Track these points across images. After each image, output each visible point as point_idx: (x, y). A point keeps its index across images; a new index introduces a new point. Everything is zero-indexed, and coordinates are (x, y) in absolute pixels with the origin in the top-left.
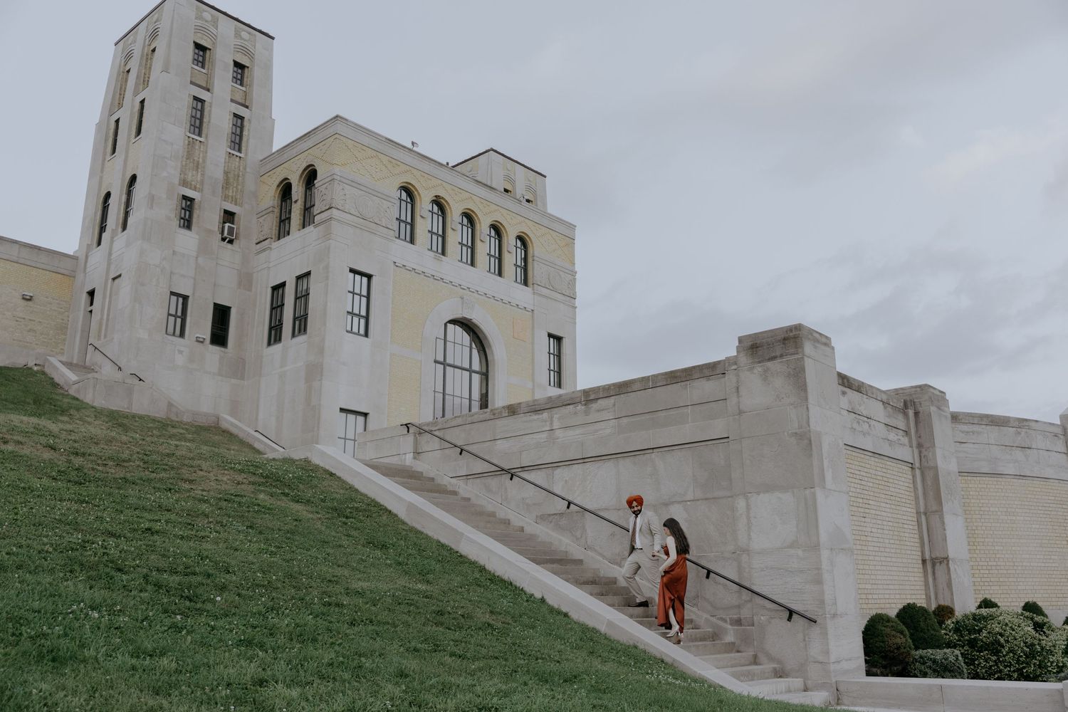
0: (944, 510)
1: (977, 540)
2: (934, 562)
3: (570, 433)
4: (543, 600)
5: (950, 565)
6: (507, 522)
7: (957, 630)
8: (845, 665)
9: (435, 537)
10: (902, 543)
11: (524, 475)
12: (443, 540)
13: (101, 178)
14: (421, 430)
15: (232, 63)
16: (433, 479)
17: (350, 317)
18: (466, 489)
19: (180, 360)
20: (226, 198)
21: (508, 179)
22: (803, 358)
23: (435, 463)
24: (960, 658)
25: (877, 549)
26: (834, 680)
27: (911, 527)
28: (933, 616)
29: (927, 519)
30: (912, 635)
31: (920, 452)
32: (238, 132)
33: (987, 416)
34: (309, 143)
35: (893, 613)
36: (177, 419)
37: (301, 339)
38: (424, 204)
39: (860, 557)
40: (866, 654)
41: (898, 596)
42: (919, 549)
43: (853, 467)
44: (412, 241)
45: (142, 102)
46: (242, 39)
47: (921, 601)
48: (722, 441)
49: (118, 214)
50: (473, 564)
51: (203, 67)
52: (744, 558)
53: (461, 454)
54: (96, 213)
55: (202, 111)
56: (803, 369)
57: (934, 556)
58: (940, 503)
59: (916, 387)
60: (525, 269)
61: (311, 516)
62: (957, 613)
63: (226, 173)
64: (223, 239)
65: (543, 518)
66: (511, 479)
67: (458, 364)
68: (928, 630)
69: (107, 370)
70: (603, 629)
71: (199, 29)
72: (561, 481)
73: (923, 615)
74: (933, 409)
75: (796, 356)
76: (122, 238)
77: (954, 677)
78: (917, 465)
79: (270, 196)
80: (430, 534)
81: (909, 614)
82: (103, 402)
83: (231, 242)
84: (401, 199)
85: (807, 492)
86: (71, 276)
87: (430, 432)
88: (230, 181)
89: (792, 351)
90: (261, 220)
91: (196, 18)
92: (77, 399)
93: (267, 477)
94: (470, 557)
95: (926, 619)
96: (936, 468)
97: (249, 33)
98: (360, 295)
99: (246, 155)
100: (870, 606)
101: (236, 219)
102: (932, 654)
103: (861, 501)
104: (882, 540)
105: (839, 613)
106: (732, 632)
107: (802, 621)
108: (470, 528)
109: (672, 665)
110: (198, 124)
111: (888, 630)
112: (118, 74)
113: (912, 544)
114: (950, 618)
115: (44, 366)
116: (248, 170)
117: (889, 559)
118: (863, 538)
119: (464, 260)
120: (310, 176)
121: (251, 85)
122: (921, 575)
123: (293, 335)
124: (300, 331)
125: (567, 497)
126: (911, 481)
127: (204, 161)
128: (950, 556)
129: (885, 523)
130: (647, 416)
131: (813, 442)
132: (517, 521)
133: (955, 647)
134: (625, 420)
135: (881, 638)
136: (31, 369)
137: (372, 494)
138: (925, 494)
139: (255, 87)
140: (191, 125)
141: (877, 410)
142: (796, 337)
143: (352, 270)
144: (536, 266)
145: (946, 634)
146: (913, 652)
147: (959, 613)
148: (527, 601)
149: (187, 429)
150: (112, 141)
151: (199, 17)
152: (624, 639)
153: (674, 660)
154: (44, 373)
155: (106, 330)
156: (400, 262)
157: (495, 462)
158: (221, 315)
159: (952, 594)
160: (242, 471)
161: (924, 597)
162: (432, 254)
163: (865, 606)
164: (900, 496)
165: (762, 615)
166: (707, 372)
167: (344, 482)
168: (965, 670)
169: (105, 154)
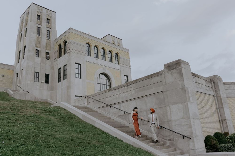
0: (224, 107)
1: (233, 114)
2: (222, 121)
3: (124, 94)
4: (116, 137)
5: (227, 121)
6: (110, 118)
7: (230, 138)
8: (200, 150)
9: (89, 123)
10: (213, 116)
11: (113, 106)
12: (91, 124)
13: (18, 48)
14: (89, 97)
15: (46, 19)
16: (92, 109)
17: (76, 74)
18: (99, 111)
19: (38, 87)
20: (47, 49)
21: (113, 41)
22: (181, 68)
23: (93, 105)
24: (232, 146)
25: (207, 118)
26: (197, 154)
27: (215, 112)
28: (223, 135)
29: (219, 110)
30: (218, 141)
31: (216, 93)
32: (49, 34)
33: (233, 83)
34: (65, 35)
35: (212, 135)
36: (37, 101)
37: (65, 80)
38: (93, 47)
39: (202, 121)
40: (206, 146)
41: (213, 130)
42: (218, 118)
43: (198, 97)
44: (90, 56)
45: (26, 29)
46: (48, 13)
47: (220, 131)
48: (162, 92)
49: (22, 55)
50: (98, 129)
51: (40, 20)
52: (170, 122)
53: (98, 102)
54: (18, 55)
55: (40, 30)
56: (182, 71)
57: (222, 119)
58: (222, 105)
59: (213, 76)
60: (118, 60)
61: (54, 119)
62: (230, 134)
63: (46, 44)
64: (47, 59)
65: (119, 116)
66: (110, 107)
67: (103, 83)
68: (222, 139)
69: (21, 91)
70: (132, 144)
71: (38, 12)
72: (123, 107)
73: (221, 135)
74: (218, 81)
75: (179, 68)
76: (23, 60)
77: (231, 151)
78: (215, 96)
79: (57, 48)
80: (88, 122)
81: (217, 135)
82: (19, 98)
83: (48, 59)
84: (87, 46)
85: (185, 103)
86: (13, 70)
87: (91, 97)
88: (47, 45)
89: (178, 66)
90: (55, 54)
91: (37, 9)
92: (13, 98)
93: (46, 110)
94: (98, 127)
95: (221, 136)
96: (220, 96)
97: (50, 12)
98: (79, 69)
99: (51, 39)
100: (206, 133)
101: (49, 54)
102: (224, 145)
103: (201, 106)
104: (208, 116)
105: (197, 135)
106: (168, 143)
107: (187, 138)
108: (98, 120)
109: (151, 153)
110: (39, 33)
111: (211, 140)
112: (21, 24)
113: (216, 116)
114: (228, 135)
115: (6, 91)
116: (51, 43)
117: (210, 121)
118: (202, 115)
119: (103, 59)
120: (65, 42)
121: (51, 23)
122: (219, 124)
123: (64, 80)
124: (65, 78)
125: (124, 111)
126: (214, 100)
127: (41, 41)
128: (227, 119)
129: (208, 111)
130: (143, 88)
131: (186, 90)
132: (112, 118)
133: (230, 143)
134: (137, 89)
135: (209, 142)
136: (3, 92)
137: (74, 113)
138: (218, 103)
139: (52, 24)
140: (37, 33)
141: (204, 82)
142: (179, 63)
143: (76, 63)
144: (120, 59)
145: (227, 140)
146: (219, 145)
147: (230, 133)
148: (112, 138)
149: (39, 103)
150: (20, 39)
151: (38, 9)
152: (137, 147)
153: (151, 152)
154: (6, 93)
155: (21, 82)
156: (87, 61)
157: (106, 103)
158: (47, 76)
159: (228, 129)
160: (39, 109)
161: (221, 130)
162: (95, 58)
163: (204, 133)
164: (212, 104)
165: (176, 138)
166: (157, 75)
167: (68, 111)
168: (234, 149)
169: (19, 42)
